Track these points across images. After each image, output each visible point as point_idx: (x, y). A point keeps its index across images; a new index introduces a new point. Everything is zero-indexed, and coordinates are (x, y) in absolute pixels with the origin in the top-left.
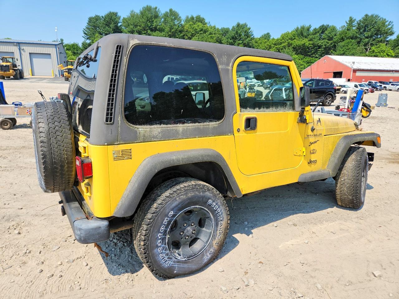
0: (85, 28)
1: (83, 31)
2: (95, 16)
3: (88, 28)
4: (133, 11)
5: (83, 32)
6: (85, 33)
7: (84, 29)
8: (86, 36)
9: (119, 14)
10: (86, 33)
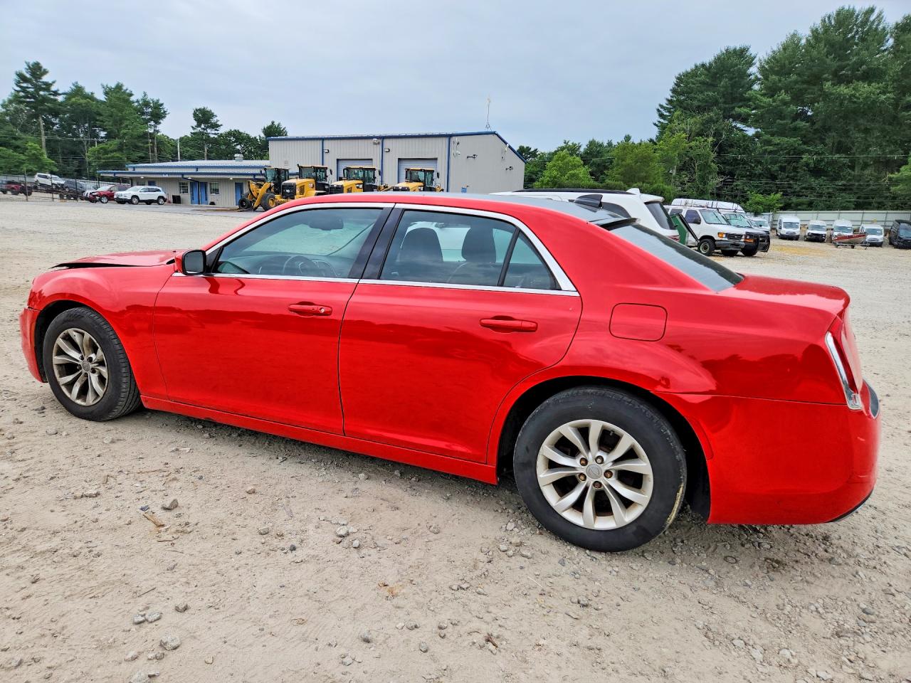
0: (664, 103)
1: (658, 110)
2: (694, 67)
3: (670, 102)
4: (794, 35)
5: (656, 115)
6: (661, 115)
7: (661, 106)
8: (662, 121)
9: (752, 52)
10: (665, 114)
